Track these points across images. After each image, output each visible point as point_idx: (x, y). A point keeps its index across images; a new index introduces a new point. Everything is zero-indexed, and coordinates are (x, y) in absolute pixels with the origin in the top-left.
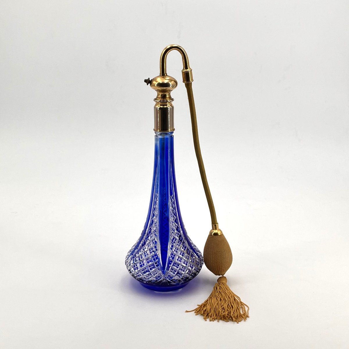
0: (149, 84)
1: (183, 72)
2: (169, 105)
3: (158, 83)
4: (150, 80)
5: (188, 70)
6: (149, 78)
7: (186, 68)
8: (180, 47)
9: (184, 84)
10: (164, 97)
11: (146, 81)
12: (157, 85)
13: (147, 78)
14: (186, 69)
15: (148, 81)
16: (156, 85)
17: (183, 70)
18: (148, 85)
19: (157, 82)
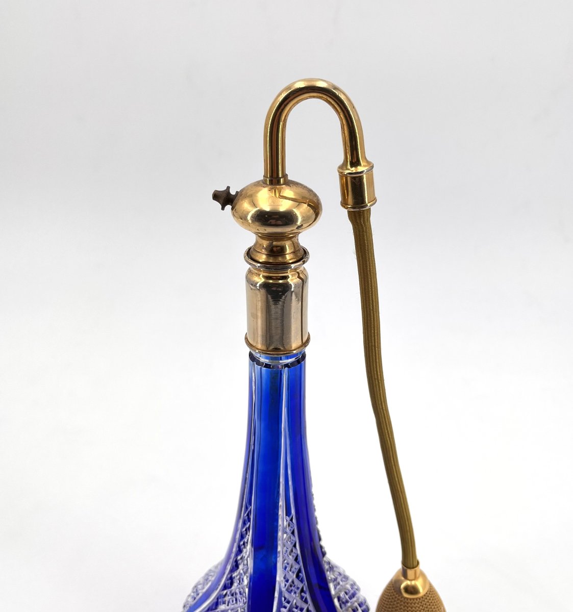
0: (229, 207)
1: (342, 176)
2: (292, 275)
3: (257, 209)
4: (233, 192)
5: (360, 169)
6: (228, 188)
7: (355, 163)
8: (336, 88)
9: (346, 211)
10: (276, 252)
11: (216, 196)
12: (252, 217)
13: (222, 188)
14: (351, 167)
15: (224, 195)
16: (249, 218)
17: (343, 166)
18: (223, 209)
19: (254, 205)
